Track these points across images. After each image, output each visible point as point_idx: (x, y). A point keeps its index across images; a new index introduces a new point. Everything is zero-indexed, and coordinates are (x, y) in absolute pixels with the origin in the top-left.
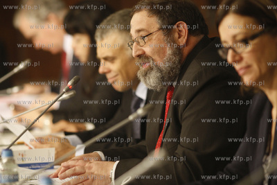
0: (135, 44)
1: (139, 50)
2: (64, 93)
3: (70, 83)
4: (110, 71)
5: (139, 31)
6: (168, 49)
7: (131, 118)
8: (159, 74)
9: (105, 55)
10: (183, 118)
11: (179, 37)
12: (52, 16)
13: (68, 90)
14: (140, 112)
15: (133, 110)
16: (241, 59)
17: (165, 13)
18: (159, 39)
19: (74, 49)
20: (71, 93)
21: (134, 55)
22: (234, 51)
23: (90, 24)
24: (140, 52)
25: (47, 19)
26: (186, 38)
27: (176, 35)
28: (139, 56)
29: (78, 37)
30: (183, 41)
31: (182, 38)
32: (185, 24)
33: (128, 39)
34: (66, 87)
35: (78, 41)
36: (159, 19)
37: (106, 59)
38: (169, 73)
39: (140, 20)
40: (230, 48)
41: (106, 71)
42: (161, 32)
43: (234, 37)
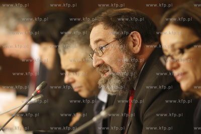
0: (94, 55)
1: (98, 60)
2: (33, 97)
3: (38, 88)
4: (74, 81)
5: (97, 42)
6: (124, 57)
7: (95, 119)
8: (118, 81)
9: (69, 67)
10: (144, 119)
11: (134, 46)
12: (21, 27)
13: (36, 95)
14: (103, 113)
15: (95, 112)
16: (178, 66)
17: (119, 25)
18: (115, 49)
19: (41, 57)
20: (39, 97)
21: (94, 65)
22: (172, 58)
23: (55, 34)
24: (100, 62)
25: (16, 30)
26: (140, 46)
27: (131, 44)
28: (99, 66)
29: (44, 45)
30: (137, 49)
31: (136, 46)
32: (138, 33)
33: (88, 52)
34: (35, 92)
35: (45, 49)
36: (114, 30)
37: (70, 71)
38: (128, 79)
39: (98, 32)
40: (169, 56)
41: (71, 81)
42: (117, 42)
43: (173, 46)
